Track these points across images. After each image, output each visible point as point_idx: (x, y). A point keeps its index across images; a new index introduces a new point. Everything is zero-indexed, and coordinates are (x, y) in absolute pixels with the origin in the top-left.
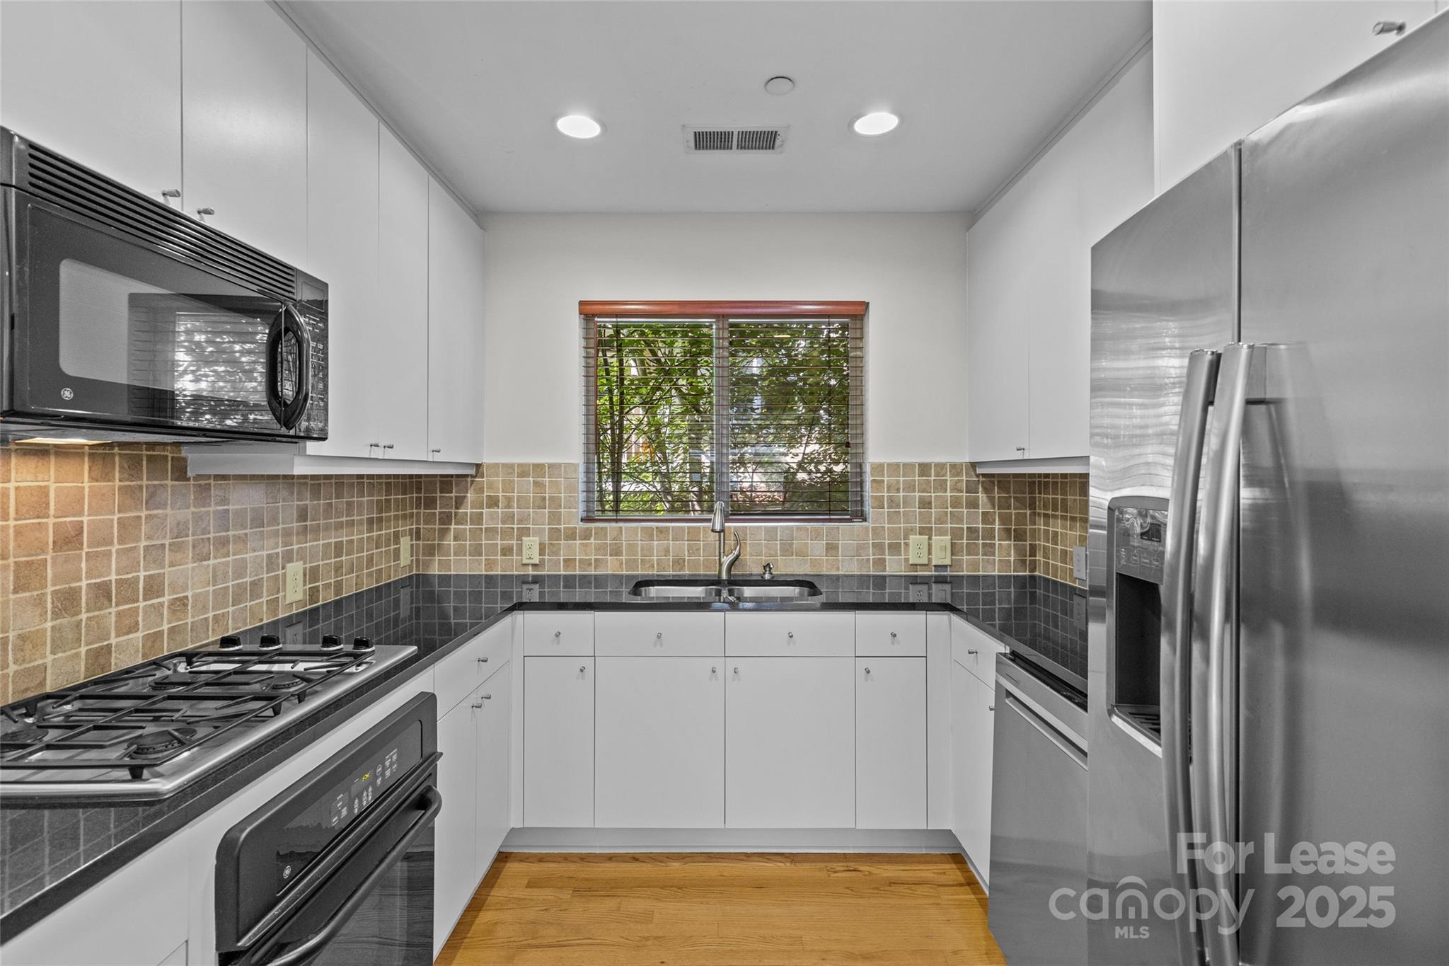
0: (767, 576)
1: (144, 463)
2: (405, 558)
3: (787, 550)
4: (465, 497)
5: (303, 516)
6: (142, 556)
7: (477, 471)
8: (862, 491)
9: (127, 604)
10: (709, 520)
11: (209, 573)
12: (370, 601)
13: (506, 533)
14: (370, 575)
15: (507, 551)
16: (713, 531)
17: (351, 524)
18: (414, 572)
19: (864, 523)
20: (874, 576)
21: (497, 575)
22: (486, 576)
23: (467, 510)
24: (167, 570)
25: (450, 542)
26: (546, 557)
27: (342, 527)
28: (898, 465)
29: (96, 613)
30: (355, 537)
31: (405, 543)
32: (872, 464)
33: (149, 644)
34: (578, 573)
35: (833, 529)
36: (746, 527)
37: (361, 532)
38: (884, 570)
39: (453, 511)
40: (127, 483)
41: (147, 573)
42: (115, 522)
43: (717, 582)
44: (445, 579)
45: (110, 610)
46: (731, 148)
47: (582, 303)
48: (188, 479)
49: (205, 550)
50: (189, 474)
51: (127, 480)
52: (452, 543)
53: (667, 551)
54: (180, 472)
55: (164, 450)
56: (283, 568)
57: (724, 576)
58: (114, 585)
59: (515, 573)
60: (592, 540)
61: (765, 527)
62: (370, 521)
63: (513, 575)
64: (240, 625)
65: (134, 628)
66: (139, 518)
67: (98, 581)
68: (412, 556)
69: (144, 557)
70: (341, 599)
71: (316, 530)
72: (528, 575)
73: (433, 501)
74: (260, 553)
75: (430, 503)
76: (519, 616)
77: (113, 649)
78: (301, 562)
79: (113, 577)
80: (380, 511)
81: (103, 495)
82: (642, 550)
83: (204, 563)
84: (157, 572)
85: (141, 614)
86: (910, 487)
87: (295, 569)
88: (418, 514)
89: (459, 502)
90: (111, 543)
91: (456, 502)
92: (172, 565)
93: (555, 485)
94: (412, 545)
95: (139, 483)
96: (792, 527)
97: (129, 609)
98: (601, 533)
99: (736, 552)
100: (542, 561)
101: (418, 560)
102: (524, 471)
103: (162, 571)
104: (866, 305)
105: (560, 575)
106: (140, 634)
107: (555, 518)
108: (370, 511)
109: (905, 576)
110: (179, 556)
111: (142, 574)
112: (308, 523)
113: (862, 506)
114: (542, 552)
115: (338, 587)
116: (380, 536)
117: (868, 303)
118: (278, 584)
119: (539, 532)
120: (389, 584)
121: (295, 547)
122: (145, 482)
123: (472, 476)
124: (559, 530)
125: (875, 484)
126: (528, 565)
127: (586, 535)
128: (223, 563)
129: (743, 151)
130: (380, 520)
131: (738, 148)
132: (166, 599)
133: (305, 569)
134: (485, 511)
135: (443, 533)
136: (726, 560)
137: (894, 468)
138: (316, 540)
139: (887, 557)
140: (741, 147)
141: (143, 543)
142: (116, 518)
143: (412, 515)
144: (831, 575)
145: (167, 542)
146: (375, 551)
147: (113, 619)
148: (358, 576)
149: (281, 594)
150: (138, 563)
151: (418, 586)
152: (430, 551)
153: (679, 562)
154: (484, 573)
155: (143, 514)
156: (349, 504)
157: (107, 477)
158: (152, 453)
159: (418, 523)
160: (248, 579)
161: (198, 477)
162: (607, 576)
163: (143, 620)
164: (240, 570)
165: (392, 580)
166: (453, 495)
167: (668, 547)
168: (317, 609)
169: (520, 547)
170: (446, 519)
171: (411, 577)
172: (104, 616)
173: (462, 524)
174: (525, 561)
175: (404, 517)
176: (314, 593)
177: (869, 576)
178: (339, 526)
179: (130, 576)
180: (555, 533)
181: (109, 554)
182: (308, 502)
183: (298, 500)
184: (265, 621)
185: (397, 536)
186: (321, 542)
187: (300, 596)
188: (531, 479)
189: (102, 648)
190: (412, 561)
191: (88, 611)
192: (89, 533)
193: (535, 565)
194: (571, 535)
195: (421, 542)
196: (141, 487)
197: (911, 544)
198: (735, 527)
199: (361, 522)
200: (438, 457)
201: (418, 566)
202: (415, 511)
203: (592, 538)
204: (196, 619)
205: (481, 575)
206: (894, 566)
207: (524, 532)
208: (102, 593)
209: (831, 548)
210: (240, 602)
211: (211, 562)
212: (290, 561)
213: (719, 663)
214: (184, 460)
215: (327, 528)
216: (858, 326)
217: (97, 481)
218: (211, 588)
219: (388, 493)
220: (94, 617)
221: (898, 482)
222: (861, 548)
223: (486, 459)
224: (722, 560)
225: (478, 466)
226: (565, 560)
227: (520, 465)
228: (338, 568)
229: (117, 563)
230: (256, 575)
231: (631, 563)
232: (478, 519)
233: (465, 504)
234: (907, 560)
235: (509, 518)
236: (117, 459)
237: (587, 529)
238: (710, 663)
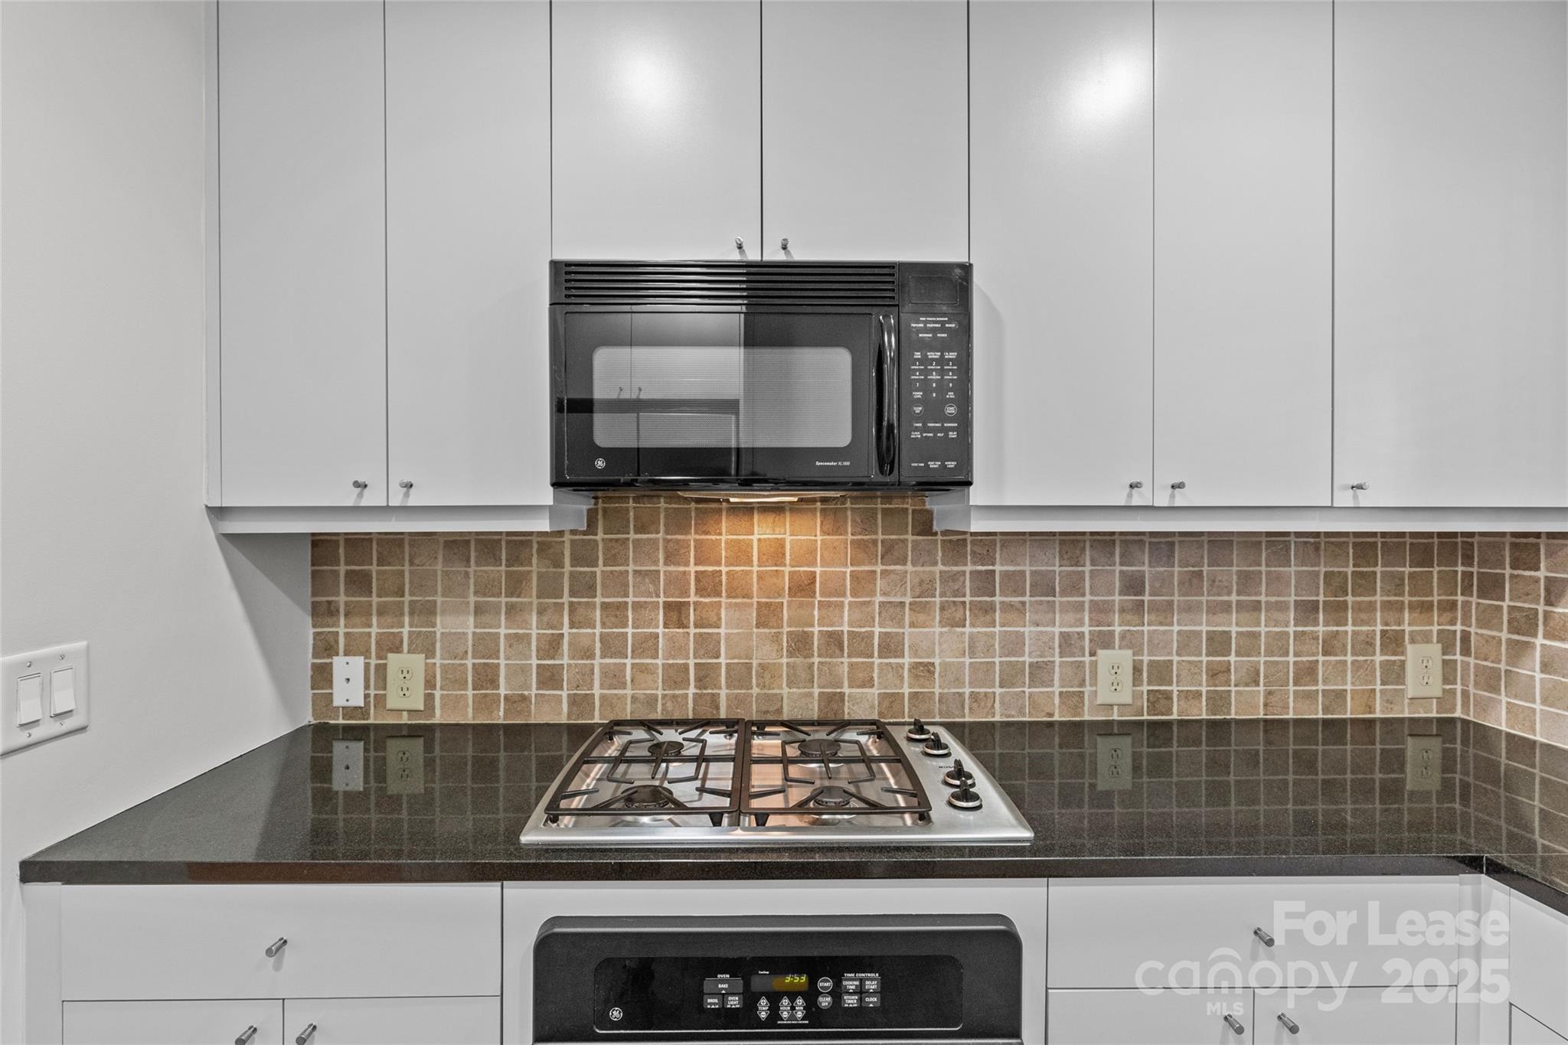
1: (879, 516)
2: (1422, 684)
5: (1134, 587)
6: (877, 611)
9: (860, 657)
11: (964, 642)
17: (1253, 607)
18: (1455, 715)
24: (907, 630)
27: (1228, 611)
29: (828, 660)
31: (1423, 656)
33: (886, 703)
40: (860, 537)
41: (883, 630)
42: (848, 575)
45: (842, 660)
48: (936, 534)
49: (958, 615)
50: (935, 528)
51: (860, 534)
54: (924, 525)
55: (903, 503)
56: (1093, 654)
58: (846, 636)
64: (1015, 712)
65: (869, 683)
66: (874, 572)
67: (830, 629)
68: (1448, 682)
69: (880, 613)
70: (1228, 721)
71: (1164, 610)
74: (1048, 629)
77: (846, 698)
78: (1131, 652)
79: (846, 628)
80: (1339, 592)
81: (835, 548)
83: (958, 629)
84: (894, 630)
85: (876, 671)
87: (1117, 658)
88: (1468, 604)
90: (844, 595)
92: (912, 625)
94: (1447, 663)
95: (874, 537)
97: (863, 663)
101: (1464, 694)
103: (901, 630)
106: (875, 691)
108: (1308, 590)
110: (922, 617)
111: (877, 630)
112: (1146, 599)
115: (1218, 701)
116: (1337, 635)
118: (1081, 675)
120: (1372, 721)
121: (1118, 629)
122: (880, 537)
128: (984, 633)
130: (1337, 608)
132: (907, 660)
133: (1138, 664)
138: (1163, 624)
141: (879, 598)
142: (848, 571)
143: (1449, 606)
145: (908, 600)
146: (1321, 658)
147: (846, 669)
148: (1270, 694)
149: (1088, 690)
150: (873, 619)
155: (879, 568)
156: (1248, 577)
157: (838, 530)
158: (887, 506)
159: (1466, 623)
160: (1027, 659)
161: (946, 533)
163: (879, 678)
164: (1014, 645)
165: (1378, 716)
168: (1168, 724)
171: (1446, 722)
172: (835, 665)
175: (1422, 607)
176: (1159, 700)
178: (1220, 609)
179: (863, 630)
181: (841, 605)
182: (1145, 569)
183: (1122, 565)
184: (1057, 718)
185: (1394, 642)
186: (1176, 628)
187: (1126, 698)
189: (835, 694)
190: (1446, 692)
191: (819, 656)
192: (821, 583)
195: (1470, 661)
196: (875, 542)
199: (1281, 607)
201: (1464, 704)
202: (1456, 599)
204: (946, 691)
208: (834, 641)
210: (1014, 685)
211: (968, 630)
212: (1108, 646)
214: (930, 513)
215: (1190, 610)
217: (829, 534)
218: (968, 660)
219: (1365, 561)
220: (826, 662)
228: (1218, 672)
229: (849, 615)
230: (1041, 656)
236: (849, 513)
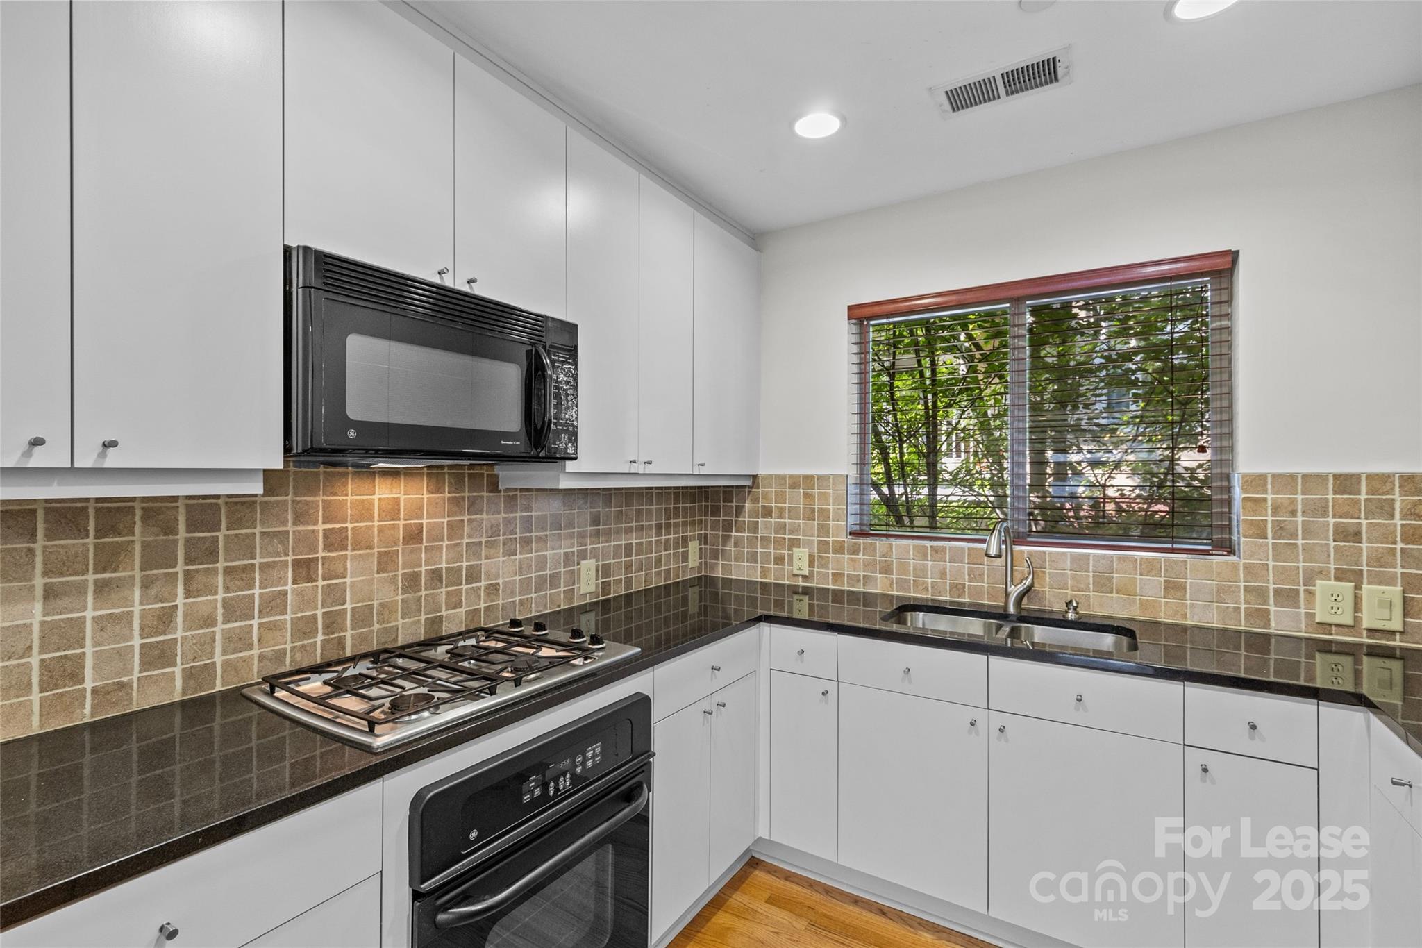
0: (1071, 616)
1: (466, 479)
2: (693, 561)
3: (1103, 584)
4: (743, 506)
5: (596, 521)
6: (465, 550)
7: (753, 482)
8: (1230, 512)
9: (453, 586)
10: (983, 541)
11: (515, 566)
12: (658, 597)
13: (779, 543)
14: (658, 574)
15: (779, 560)
16: (987, 555)
17: (640, 528)
18: (703, 574)
19: (1232, 558)
20: (1246, 633)
21: (771, 583)
22: (761, 582)
23: (746, 519)
24: (483, 562)
25: (731, 548)
26: (816, 569)
27: (632, 532)
28: (1293, 477)
29: (432, 592)
30: (644, 540)
31: (693, 547)
32: (1244, 476)
33: (470, 618)
34: (846, 588)
35: (1176, 562)
36: (1044, 552)
37: (649, 536)
38: (1267, 625)
39: (733, 519)
40: (454, 495)
41: (469, 563)
42: (446, 524)
43: (1003, 616)
44: (728, 582)
45: (441, 590)
46: (999, 97)
47: (850, 308)
48: (500, 491)
49: (513, 547)
50: (500, 487)
51: (454, 493)
52: (733, 549)
53: (943, 574)
54: (494, 486)
55: (481, 469)
56: (578, 564)
57: (1012, 610)
58: (444, 571)
59: (787, 582)
60: (861, 556)
61: (1072, 554)
62: (659, 527)
63: (784, 585)
64: (541, 609)
65: (458, 605)
66: (463, 521)
67: (433, 567)
68: (700, 558)
69: (467, 551)
70: (631, 593)
71: (608, 533)
72: (798, 586)
73: (718, 508)
74: (558, 551)
75: (715, 511)
76: (766, 629)
77: (444, 620)
78: (594, 560)
79: (444, 565)
80: (669, 518)
81: (437, 503)
82: (915, 569)
83: (512, 557)
84: (475, 563)
85: (464, 594)
86: (1320, 509)
87: (589, 565)
88: (706, 520)
89: (739, 511)
90: (442, 540)
91: (736, 511)
92: (487, 558)
93: (824, 496)
94: (701, 549)
95: (462, 494)
96: (1112, 556)
97: (455, 590)
98: (871, 550)
99: (1028, 582)
100: (811, 573)
101: (706, 563)
102: (795, 482)
103: (479, 562)
104: (1234, 255)
105: (828, 589)
106: (463, 610)
107: (823, 530)
108: (659, 517)
109: (1307, 639)
110: (492, 551)
111: (465, 564)
112: (601, 527)
113: (1230, 533)
114: (811, 564)
115: (628, 582)
116: (667, 540)
117: (1237, 252)
118: (573, 578)
119: (808, 544)
120: (678, 582)
121: (589, 547)
122: (467, 494)
123: (749, 487)
124: (827, 543)
125: (1249, 504)
126: (798, 575)
127: (855, 550)
128: (526, 558)
129: (1016, 96)
130: (668, 526)
131: (1007, 95)
132: (483, 584)
133: (597, 566)
134: (760, 520)
135: (726, 539)
136: (1015, 591)
137: (1286, 481)
138: (607, 542)
139: (1272, 609)
140: (1010, 92)
141: (466, 541)
142: (446, 521)
143: (700, 522)
144: (1173, 625)
145: (483, 540)
146: (663, 553)
147: (444, 597)
148: (646, 575)
149: (576, 586)
150: (462, 555)
151: (706, 587)
152: (715, 555)
153: (958, 587)
154: (759, 580)
155: (466, 518)
156: (639, 512)
157: (439, 490)
158: (472, 471)
159: (706, 529)
160: (548, 572)
161: (507, 490)
162: (876, 594)
163: (466, 599)
164: (542, 563)
165: (681, 579)
166: (734, 504)
167: (945, 569)
168: (608, 600)
169: (791, 557)
170: (728, 527)
171: (700, 578)
172: (438, 594)
173: (741, 532)
174: (796, 572)
175: (693, 523)
176: (605, 587)
177: (1238, 632)
178: (629, 530)
179: (456, 565)
180: (823, 545)
181: (440, 548)
182: (600, 510)
183: (591, 508)
184: (562, 607)
185: (685, 541)
186: (612, 544)
187: (592, 588)
188: (801, 490)
189: (436, 617)
190: (701, 563)
191: (426, 590)
192: (427, 532)
193: (804, 577)
194: (839, 549)
195: (708, 547)
196: (463, 498)
197: (1318, 595)
198: (1029, 552)
199: (650, 527)
200: (704, 471)
201: (706, 568)
202: (703, 518)
203: (861, 554)
204: (506, 601)
205: (757, 582)
206: (1282, 621)
207: (795, 543)
208: (436, 576)
209: (1174, 588)
210: (541, 591)
211: (518, 557)
212: (585, 558)
213: (980, 716)
214: (497, 476)
215: (618, 532)
216: (1224, 285)
217: (433, 493)
218: (518, 578)
219: (676, 501)
220: (430, 594)
221: (1294, 501)
222: (1222, 593)
223: (762, 471)
224: (1009, 590)
225: (755, 477)
226: (834, 574)
227: (791, 476)
228: (628, 566)
229: (446, 555)
230: (555, 569)
231: (902, 584)
232: (754, 528)
233: (743, 513)
234: (1310, 616)
235: (781, 528)
236: (447, 477)
237: (855, 543)
238: (971, 713)
